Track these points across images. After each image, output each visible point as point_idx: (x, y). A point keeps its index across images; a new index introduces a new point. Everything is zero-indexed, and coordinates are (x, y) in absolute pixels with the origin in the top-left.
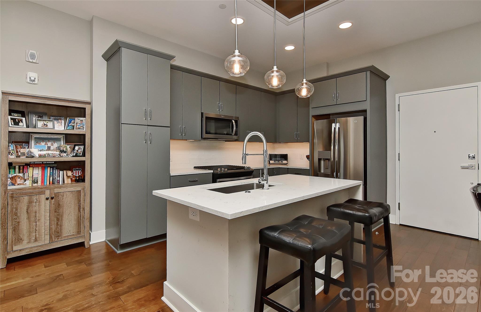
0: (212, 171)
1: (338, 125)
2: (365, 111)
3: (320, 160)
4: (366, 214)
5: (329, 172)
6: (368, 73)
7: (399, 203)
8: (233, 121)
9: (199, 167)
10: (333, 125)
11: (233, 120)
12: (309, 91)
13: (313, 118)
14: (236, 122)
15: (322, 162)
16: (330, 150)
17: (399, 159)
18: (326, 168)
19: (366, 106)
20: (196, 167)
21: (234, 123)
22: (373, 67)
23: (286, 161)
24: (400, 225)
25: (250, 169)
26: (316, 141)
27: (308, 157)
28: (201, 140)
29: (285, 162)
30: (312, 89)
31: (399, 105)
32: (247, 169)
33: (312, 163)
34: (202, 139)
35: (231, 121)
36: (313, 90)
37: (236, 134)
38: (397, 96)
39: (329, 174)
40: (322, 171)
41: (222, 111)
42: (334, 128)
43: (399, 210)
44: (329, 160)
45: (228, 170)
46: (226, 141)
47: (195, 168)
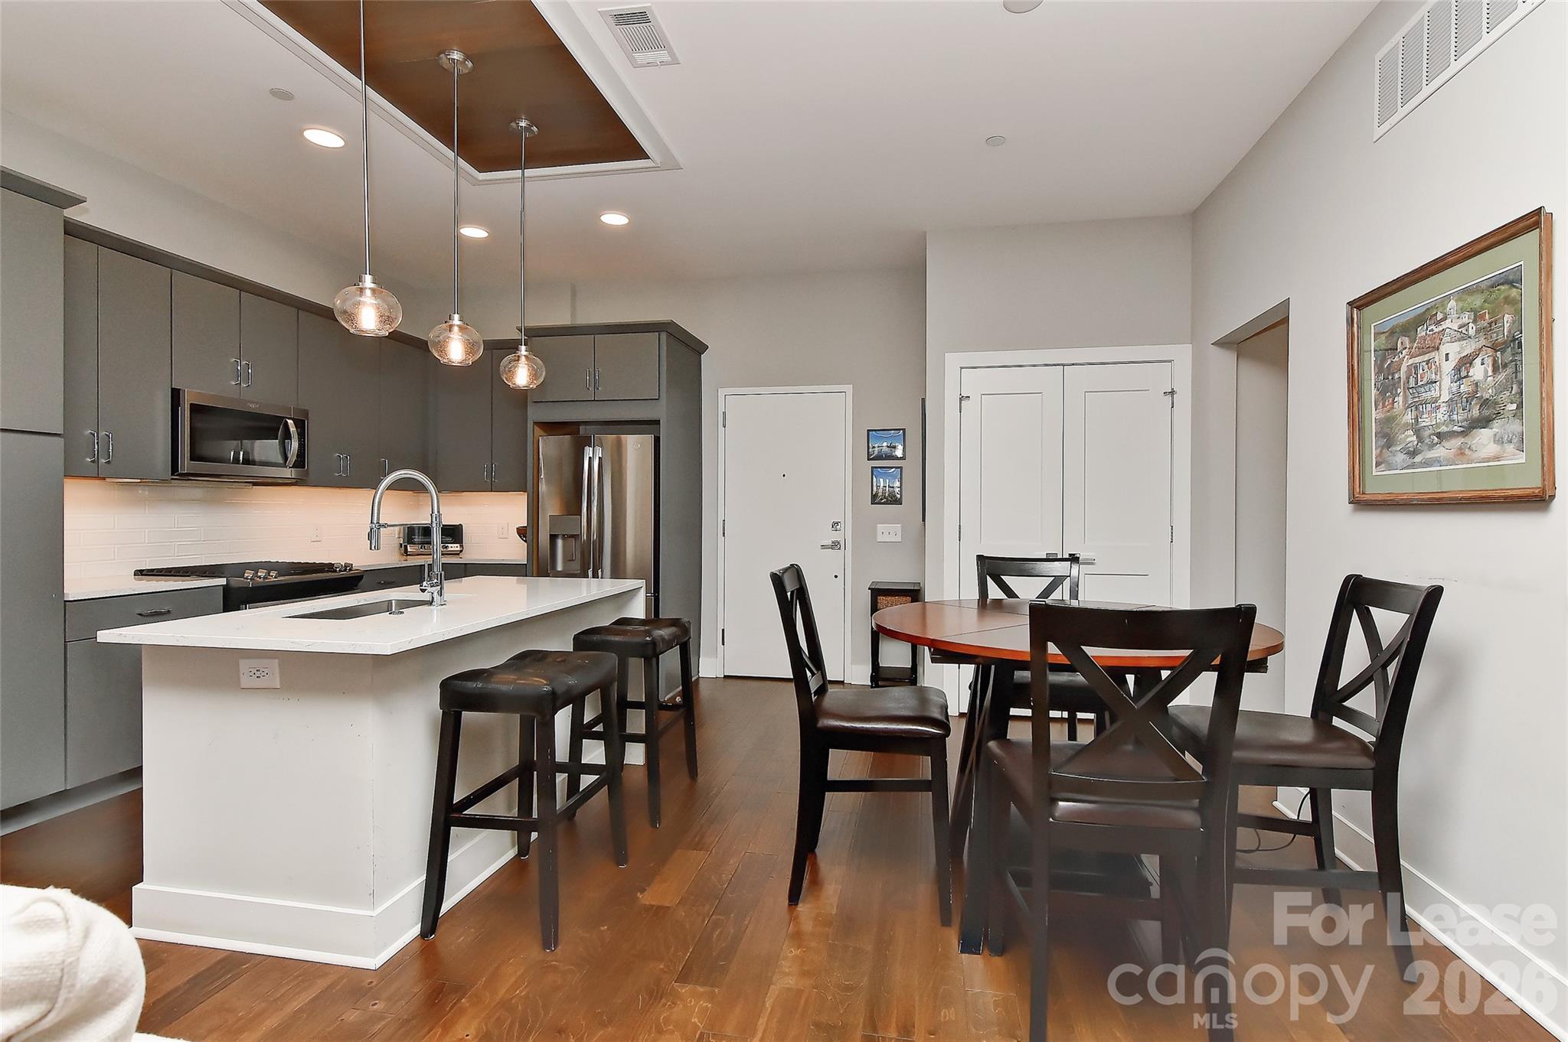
0: (223, 581)
1: (599, 452)
2: (657, 422)
3: (553, 538)
4: (648, 639)
5: (576, 566)
6: (664, 336)
7: (723, 630)
8: (290, 422)
9: (161, 570)
10: (588, 452)
11: (289, 419)
12: (534, 375)
13: (536, 428)
14: (300, 425)
15: (560, 542)
16: (580, 514)
17: (724, 533)
18: (568, 559)
19: (658, 411)
20: (144, 573)
21: (291, 429)
22: (672, 323)
23: (458, 545)
24: (725, 677)
25: (350, 570)
26: (543, 487)
27: (522, 532)
28: (172, 479)
29: (455, 547)
30: (542, 372)
31: (724, 413)
32: (340, 571)
33: (533, 549)
34: (177, 475)
35: (280, 420)
36: (544, 373)
37: (300, 463)
38: (722, 392)
39: (576, 572)
40: (560, 568)
41: (248, 388)
42: (590, 458)
43: (723, 645)
44: (575, 537)
45: (280, 575)
46: (255, 484)
47: (140, 573)
